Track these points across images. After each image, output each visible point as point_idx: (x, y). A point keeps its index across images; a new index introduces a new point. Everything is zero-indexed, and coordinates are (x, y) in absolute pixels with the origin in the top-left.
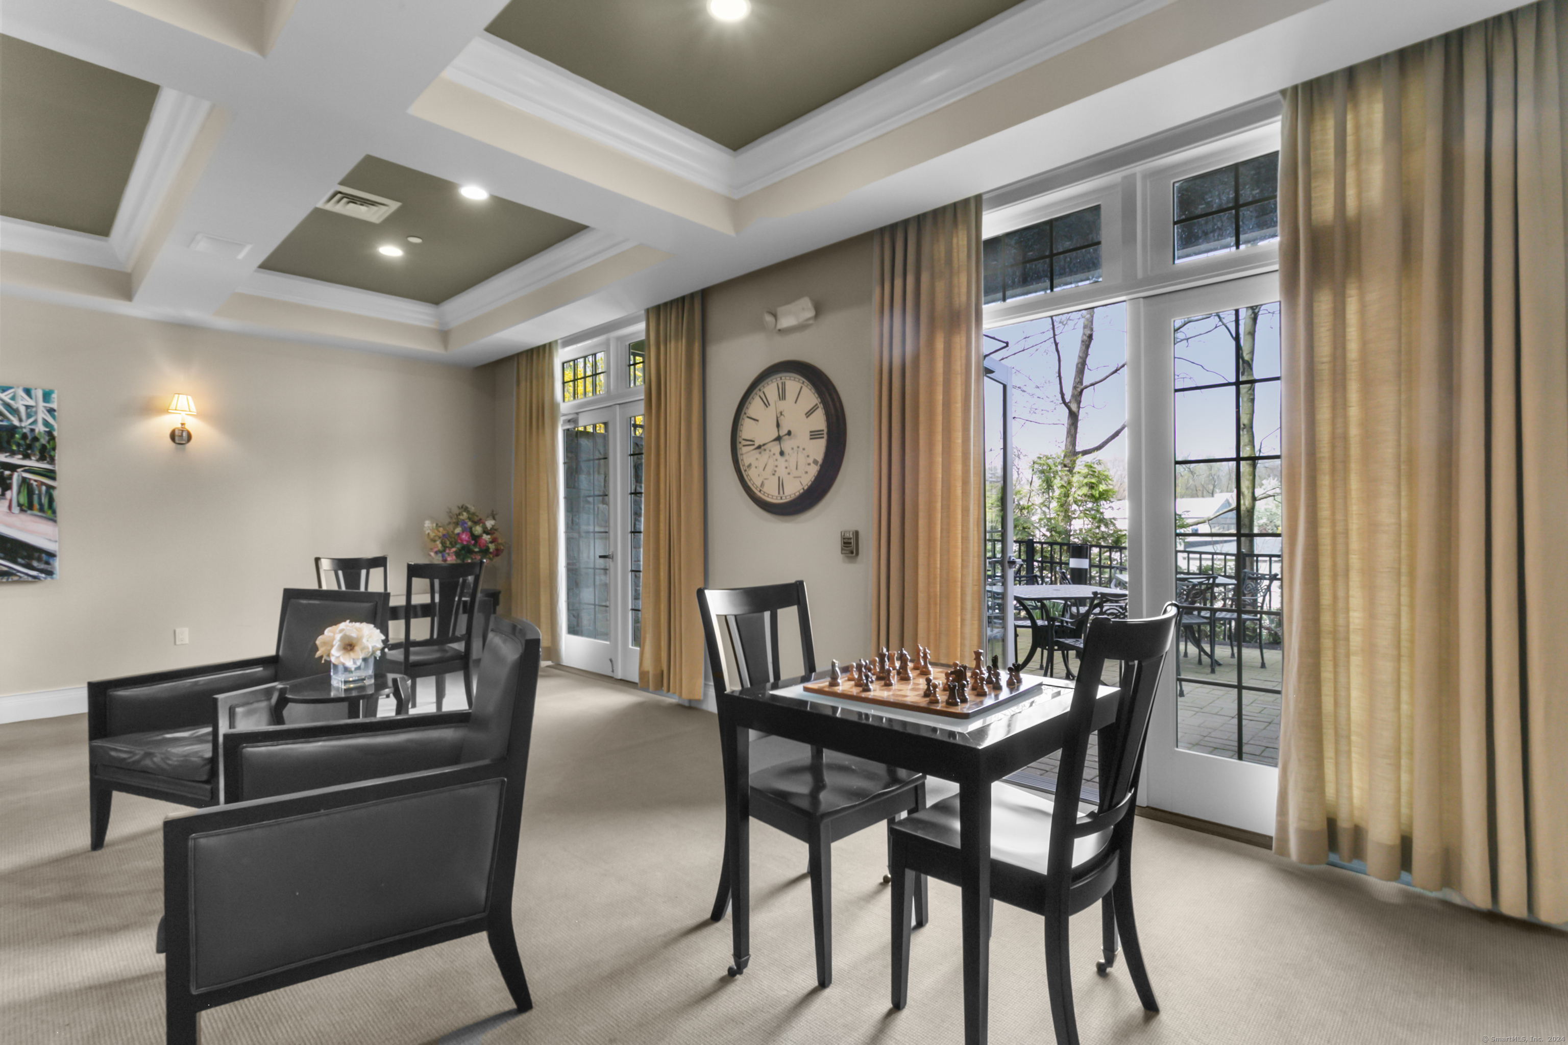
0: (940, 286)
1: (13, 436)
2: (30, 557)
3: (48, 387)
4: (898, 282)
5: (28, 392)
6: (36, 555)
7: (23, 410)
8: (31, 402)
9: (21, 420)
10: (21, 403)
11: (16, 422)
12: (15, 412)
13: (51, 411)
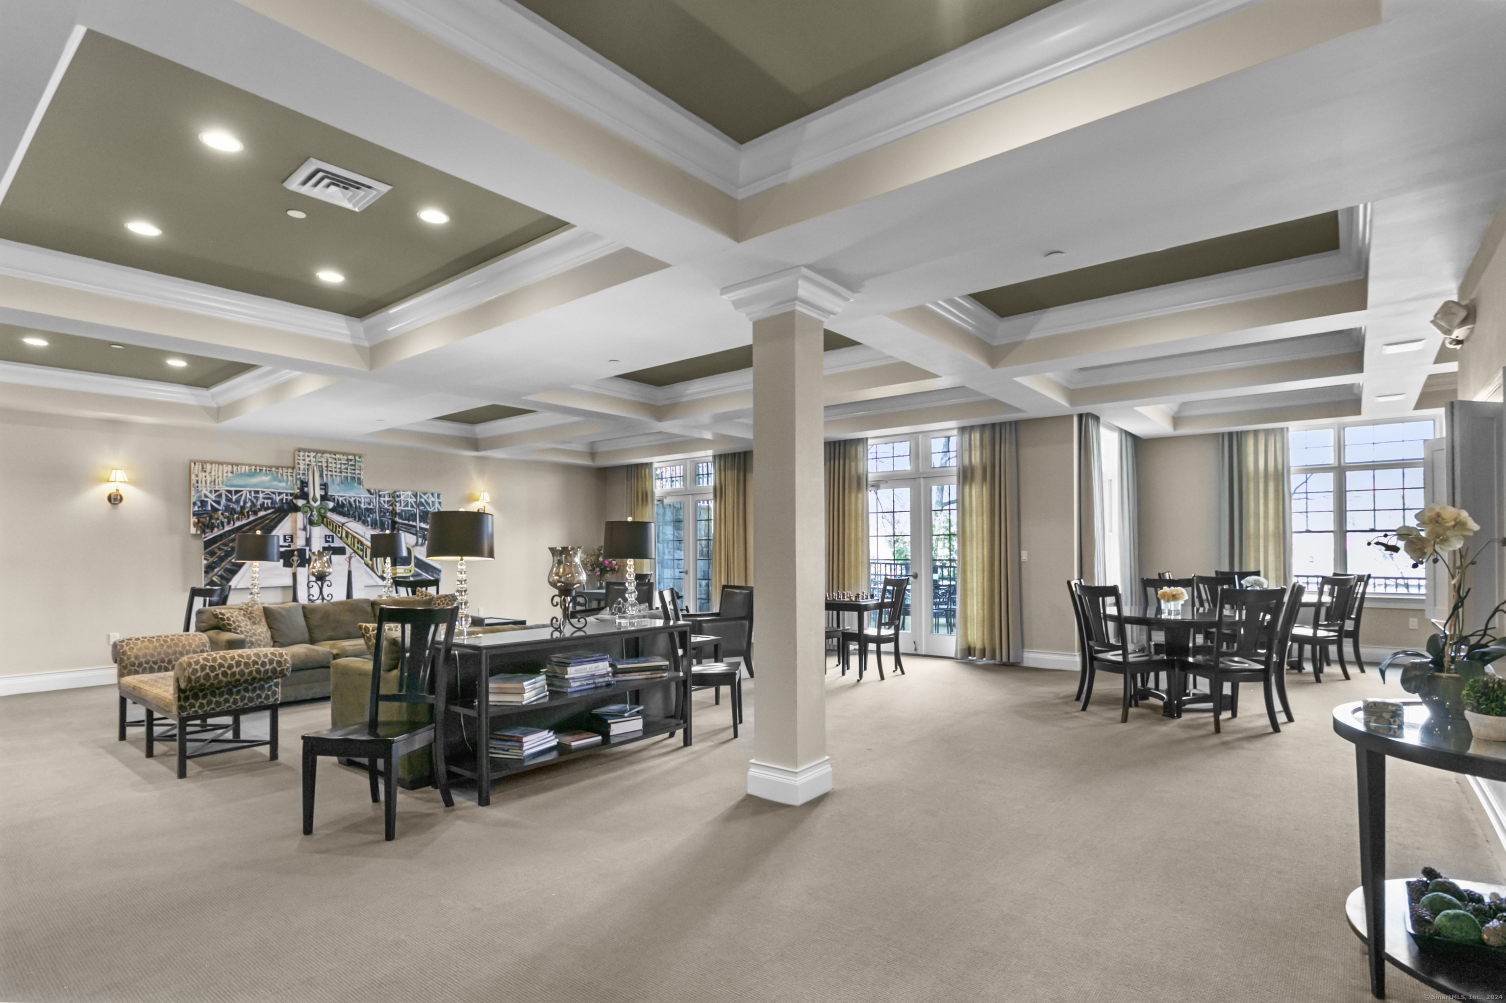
0: (853, 464)
1: (427, 516)
2: (432, 572)
3: (439, 492)
4: (837, 462)
5: (432, 494)
6: (435, 571)
7: (431, 503)
8: (433, 500)
9: (430, 508)
10: (431, 499)
11: (429, 509)
12: (428, 504)
13: (440, 503)
